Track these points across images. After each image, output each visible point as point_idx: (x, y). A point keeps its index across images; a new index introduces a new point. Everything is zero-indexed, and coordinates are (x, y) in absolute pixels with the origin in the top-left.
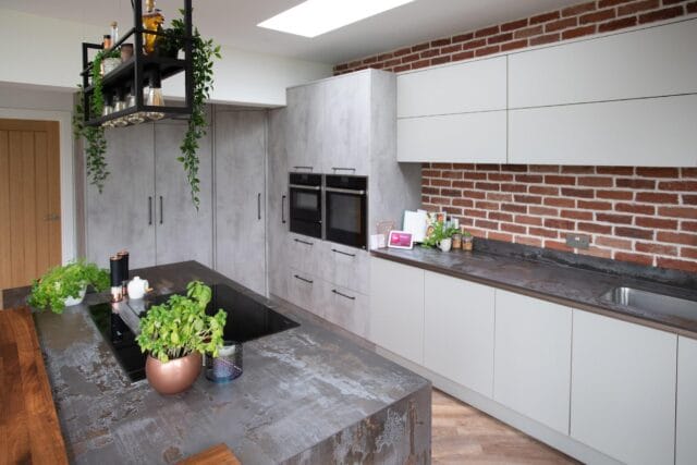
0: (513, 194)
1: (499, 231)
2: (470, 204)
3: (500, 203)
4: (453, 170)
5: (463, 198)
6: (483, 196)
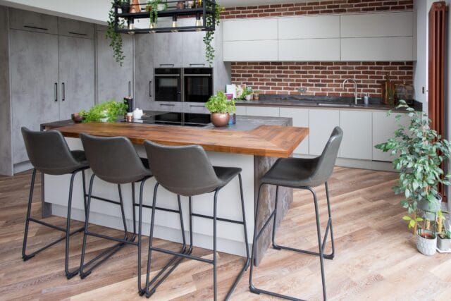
0: (276, 74)
1: (271, 90)
2: (257, 80)
3: (271, 79)
4: (248, 66)
5: (253, 77)
6: (262, 76)
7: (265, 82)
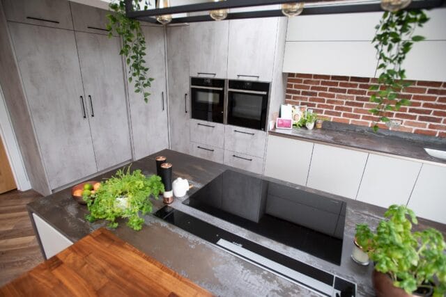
0: (355, 96)
1: (342, 117)
2: (323, 101)
3: (345, 101)
4: (313, 79)
5: (318, 97)
6: (333, 96)
7: (335, 106)
